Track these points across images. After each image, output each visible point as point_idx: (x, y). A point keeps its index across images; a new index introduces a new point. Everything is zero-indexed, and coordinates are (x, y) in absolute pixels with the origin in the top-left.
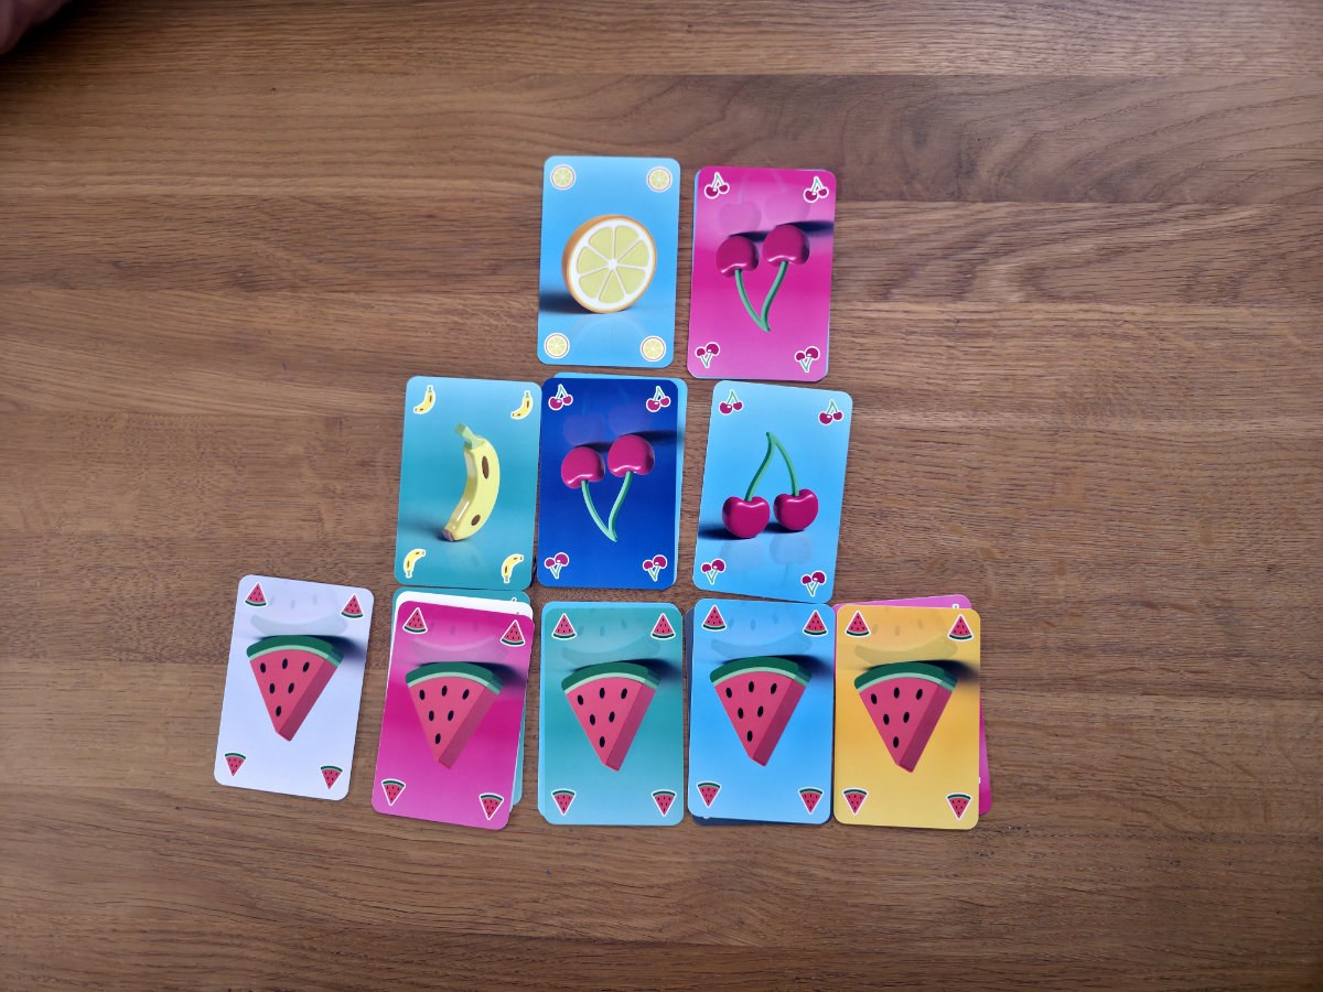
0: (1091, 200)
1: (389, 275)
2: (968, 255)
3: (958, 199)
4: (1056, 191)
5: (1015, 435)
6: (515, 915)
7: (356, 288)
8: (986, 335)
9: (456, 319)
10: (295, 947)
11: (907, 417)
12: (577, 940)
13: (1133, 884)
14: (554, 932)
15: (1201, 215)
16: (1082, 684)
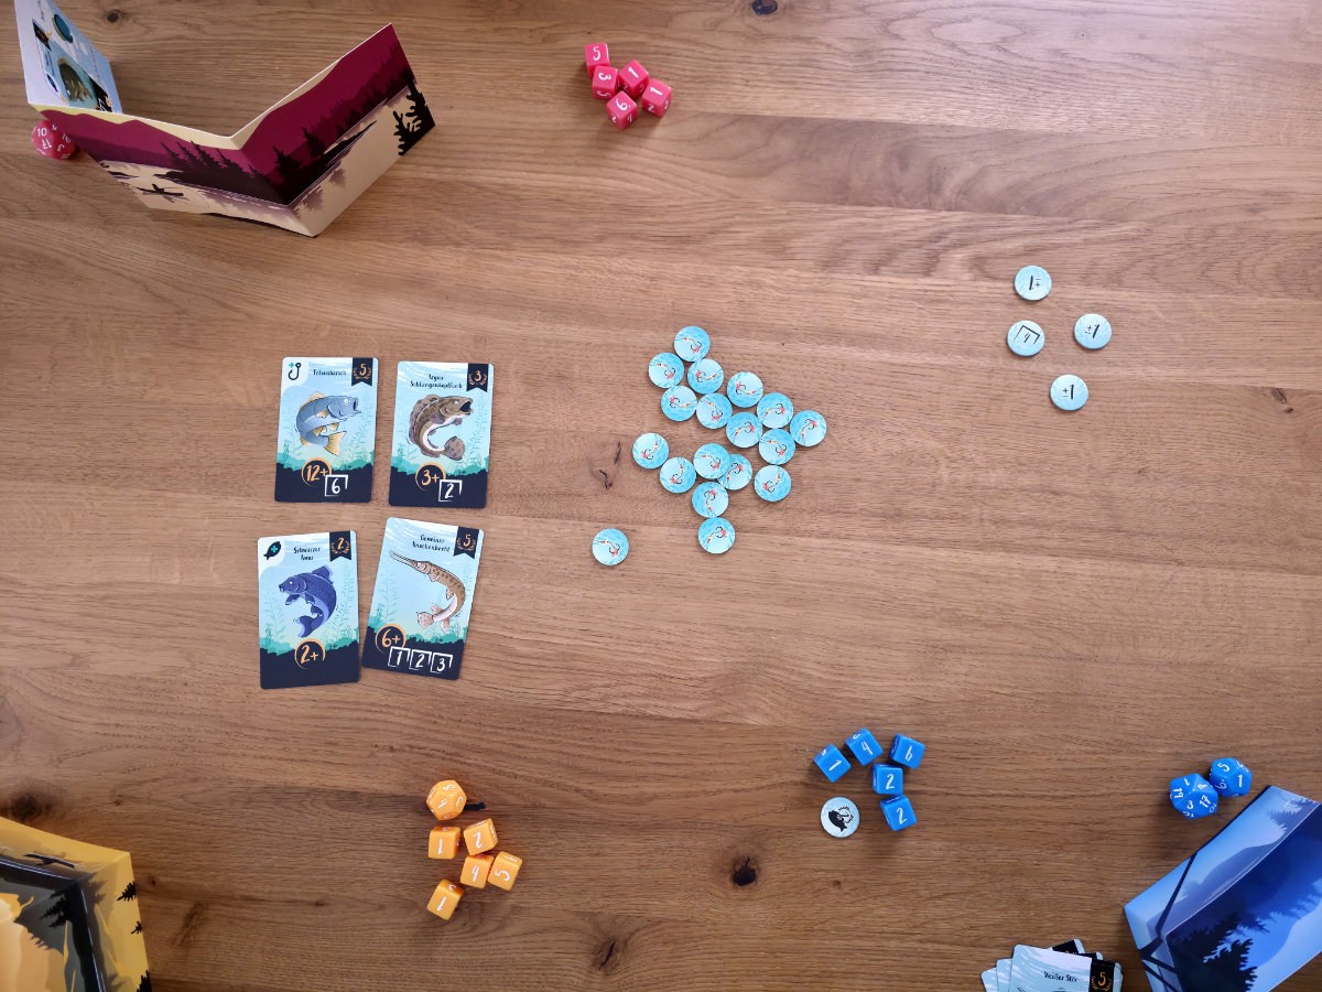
0: (1021, 213)
1: (525, 239)
2: (935, 246)
3: (929, 208)
4: (997, 206)
5: (963, 371)
6: (593, 696)
7: (501, 246)
8: (946, 301)
9: (573, 272)
10: (428, 715)
11: (887, 355)
12: (637, 716)
13: (1040, 690)
14: (620, 710)
15: (1097, 227)
16: (1007, 547)
